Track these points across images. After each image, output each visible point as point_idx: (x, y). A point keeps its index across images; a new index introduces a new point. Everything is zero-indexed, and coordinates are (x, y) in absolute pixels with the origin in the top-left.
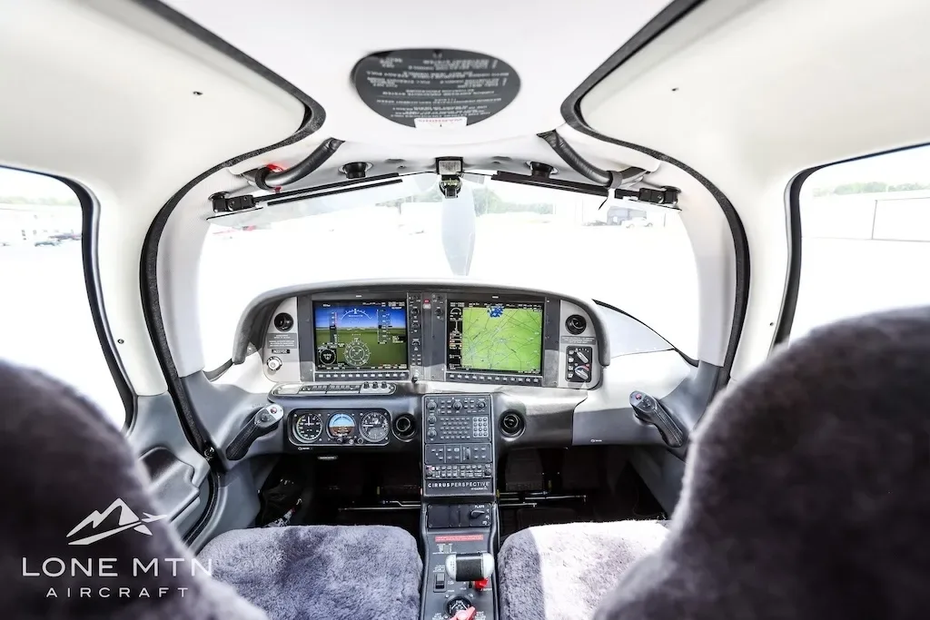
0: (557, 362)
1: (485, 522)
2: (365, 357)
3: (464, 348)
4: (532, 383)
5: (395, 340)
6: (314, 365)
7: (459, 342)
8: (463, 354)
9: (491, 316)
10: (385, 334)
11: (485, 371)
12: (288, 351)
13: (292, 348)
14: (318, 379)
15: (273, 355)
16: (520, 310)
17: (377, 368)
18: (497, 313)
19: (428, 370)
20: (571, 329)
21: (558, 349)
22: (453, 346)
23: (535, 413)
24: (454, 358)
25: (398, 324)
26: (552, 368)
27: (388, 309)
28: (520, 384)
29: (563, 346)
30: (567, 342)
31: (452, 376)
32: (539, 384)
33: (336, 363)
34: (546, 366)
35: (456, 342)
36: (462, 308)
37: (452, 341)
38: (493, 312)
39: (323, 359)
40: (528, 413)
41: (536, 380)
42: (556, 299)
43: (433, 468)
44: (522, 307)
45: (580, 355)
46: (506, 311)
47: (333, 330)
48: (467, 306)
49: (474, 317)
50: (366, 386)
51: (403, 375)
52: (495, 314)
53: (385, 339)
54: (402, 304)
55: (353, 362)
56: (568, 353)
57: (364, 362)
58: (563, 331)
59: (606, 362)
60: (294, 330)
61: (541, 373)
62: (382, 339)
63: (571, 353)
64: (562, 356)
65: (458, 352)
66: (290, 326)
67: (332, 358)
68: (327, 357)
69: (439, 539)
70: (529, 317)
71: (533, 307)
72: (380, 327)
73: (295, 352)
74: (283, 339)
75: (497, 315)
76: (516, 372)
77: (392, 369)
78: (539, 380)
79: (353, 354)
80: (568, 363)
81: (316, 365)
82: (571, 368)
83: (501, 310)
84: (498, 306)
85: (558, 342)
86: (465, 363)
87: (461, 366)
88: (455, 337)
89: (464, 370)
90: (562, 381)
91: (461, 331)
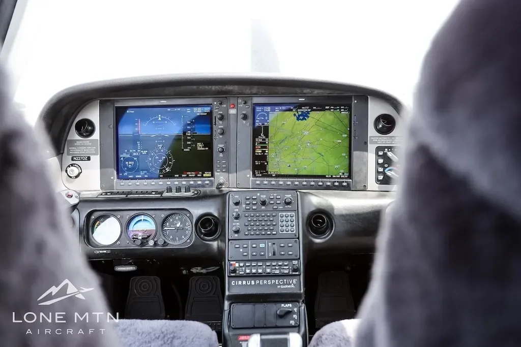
0: (366, 164)
1: (292, 322)
2: (169, 165)
3: (270, 154)
4: (341, 187)
5: (200, 147)
6: (115, 173)
7: (266, 147)
8: (269, 159)
9: (298, 119)
10: (189, 140)
11: (291, 176)
12: (89, 159)
13: (93, 154)
15: (73, 162)
16: (327, 112)
17: (181, 175)
18: (304, 116)
19: (233, 176)
20: (379, 129)
21: (366, 150)
22: (259, 151)
23: (343, 212)
24: (260, 164)
26: (360, 170)
28: (328, 188)
29: (372, 148)
30: (376, 143)
31: (258, 182)
32: (348, 188)
33: (139, 170)
34: (355, 168)
35: (262, 147)
36: (268, 113)
37: (258, 147)
38: (299, 116)
39: (126, 166)
40: (336, 212)
41: (345, 184)
43: (237, 264)
44: (329, 109)
46: (312, 114)
47: (136, 137)
48: (273, 110)
49: (281, 121)
50: (169, 190)
51: (207, 182)
52: (301, 118)
53: (189, 145)
54: (207, 110)
55: (157, 169)
56: (377, 154)
57: (168, 169)
58: (372, 131)
60: (96, 136)
61: (350, 177)
62: (187, 146)
63: (381, 153)
64: (371, 158)
65: (263, 157)
66: (91, 132)
67: (135, 165)
68: (130, 164)
70: (336, 120)
71: (340, 109)
72: (184, 133)
73: (96, 159)
74: (84, 146)
75: (304, 119)
76: (323, 177)
77: (196, 176)
78: (348, 184)
79: (156, 161)
80: (378, 164)
81: (118, 174)
82: (381, 170)
83: (308, 113)
84: (304, 109)
85: (366, 143)
86: (272, 168)
87: (267, 172)
88: (261, 143)
89: (271, 176)
90: (372, 184)
91: (267, 135)
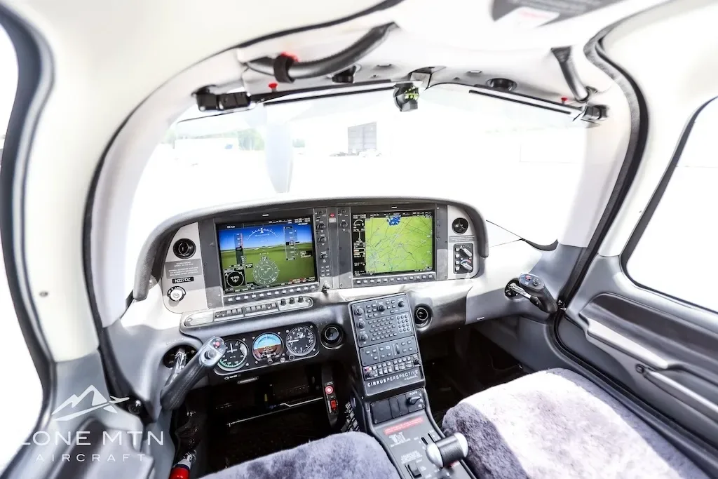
0: (447, 259)
2: (275, 275)
3: (367, 256)
4: (428, 279)
5: (303, 254)
6: (222, 289)
7: (363, 250)
8: (367, 261)
9: (390, 224)
10: (292, 250)
11: (386, 273)
12: (192, 279)
13: (196, 274)
14: (227, 303)
15: (175, 285)
16: (415, 217)
17: (286, 284)
18: (396, 222)
19: (336, 279)
20: (456, 230)
21: (447, 248)
22: (357, 254)
23: (439, 304)
24: (359, 266)
25: (304, 239)
26: (443, 265)
27: (294, 225)
28: (418, 281)
29: (451, 245)
30: (454, 241)
31: (359, 282)
32: (433, 279)
33: (244, 284)
34: (439, 262)
35: (360, 250)
36: (364, 220)
37: (357, 250)
38: (391, 221)
39: (230, 281)
40: (434, 305)
41: (430, 276)
42: (444, 204)
44: (416, 215)
45: (466, 250)
46: (403, 219)
47: (239, 251)
48: (368, 217)
49: (375, 227)
51: (313, 287)
52: (393, 223)
53: (293, 255)
54: (308, 220)
55: (263, 281)
56: (455, 250)
57: (274, 280)
58: (451, 232)
59: (486, 254)
60: (198, 255)
61: (434, 269)
62: (289, 255)
63: (457, 250)
64: (450, 253)
65: (362, 259)
66: (192, 252)
67: (241, 279)
68: (235, 279)
70: (420, 223)
71: (425, 214)
72: (287, 244)
73: (200, 279)
74: (185, 267)
75: (395, 224)
76: (413, 271)
77: (302, 282)
78: (433, 276)
79: (262, 273)
80: (455, 257)
81: (224, 289)
82: (458, 262)
83: (399, 218)
84: (396, 215)
85: (447, 242)
86: (368, 269)
87: (365, 272)
88: (359, 247)
89: (369, 275)
90: (451, 274)
91: (364, 240)
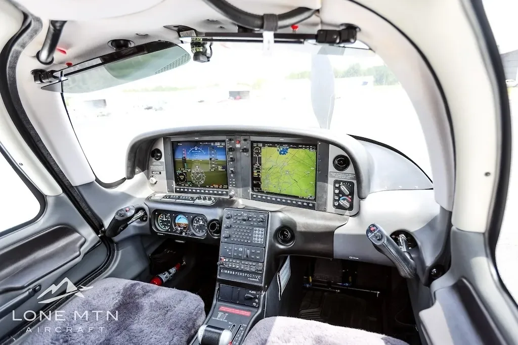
0: (326, 192)
1: (254, 304)
2: (203, 179)
3: (263, 177)
4: (308, 207)
5: (220, 168)
6: (174, 182)
7: (259, 172)
8: (262, 180)
9: (280, 154)
10: (214, 164)
11: (276, 194)
12: (160, 173)
13: (162, 170)
14: (176, 192)
15: (152, 175)
16: (301, 150)
17: (210, 187)
19: (240, 190)
20: (336, 167)
21: (327, 182)
22: (256, 174)
23: (303, 230)
24: (256, 183)
25: (221, 158)
26: (322, 197)
27: (214, 148)
28: (299, 206)
29: (331, 180)
30: (334, 177)
31: (254, 196)
32: (313, 208)
33: (186, 182)
34: (318, 195)
35: (258, 172)
36: (260, 147)
37: (255, 171)
38: (281, 151)
39: (180, 178)
40: (298, 229)
41: (311, 205)
42: (327, 143)
43: (224, 260)
44: (302, 148)
45: (343, 188)
46: (290, 150)
47: (184, 160)
48: (264, 146)
49: (270, 156)
50: (199, 198)
51: (224, 193)
52: (282, 153)
53: (214, 167)
54: (223, 144)
55: (196, 182)
56: (334, 185)
57: (202, 182)
58: (331, 168)
59: (363, 195)
60: (163, 159)
61: (315, 200)
62: (212, 168)
63: (337, 185)
64: (330, 187)
65: (258, 179)
66: (161, 157)
67: (184, 179)
68: (182, 177)
69: (223, 308)
70: (306, 155)
71: (309, 148)
72: (211, 159)
73: (164, 173)
74: (157, 165)
75: (284, 154)
76: (297, 197)
77: (219, 188)
78: (314, 205)
79: (195, 176)
80: (335, 194)
81: (176, 183)
82: (337, 198)
83: (287, 149)
84: (285, 147)
85: (327, 176)
86: (264, 187)
87: (261, 189)
88: (257, 169)
89: (263, 192)
90: (331, 207)
91: (260, 163)
